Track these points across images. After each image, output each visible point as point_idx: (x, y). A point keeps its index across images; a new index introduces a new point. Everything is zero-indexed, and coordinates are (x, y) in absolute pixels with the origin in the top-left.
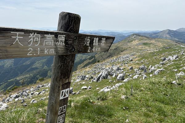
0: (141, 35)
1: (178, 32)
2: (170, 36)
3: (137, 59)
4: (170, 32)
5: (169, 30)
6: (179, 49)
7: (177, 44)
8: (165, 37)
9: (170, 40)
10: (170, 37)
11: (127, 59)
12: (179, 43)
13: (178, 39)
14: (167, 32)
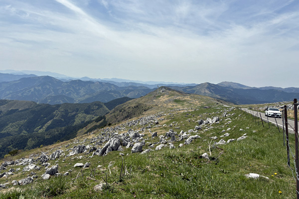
0: (172, 88)
1: (221, 87)
2: (210, 91)
3: (164, 121)
4: (210, 86)
5: (209, 84)
6: (221, 110)
7: (218, 102)
8: (203, 92)
9: (210, 97)
10: (210, 93)
11: (152, 121)
12: (221, 101)
13: (220, 96)
14: (206, 86)
